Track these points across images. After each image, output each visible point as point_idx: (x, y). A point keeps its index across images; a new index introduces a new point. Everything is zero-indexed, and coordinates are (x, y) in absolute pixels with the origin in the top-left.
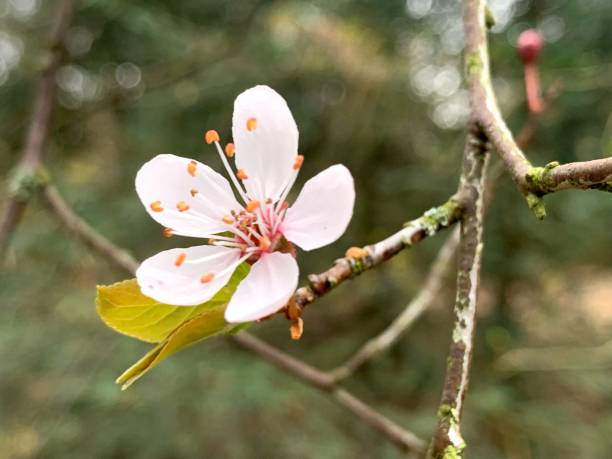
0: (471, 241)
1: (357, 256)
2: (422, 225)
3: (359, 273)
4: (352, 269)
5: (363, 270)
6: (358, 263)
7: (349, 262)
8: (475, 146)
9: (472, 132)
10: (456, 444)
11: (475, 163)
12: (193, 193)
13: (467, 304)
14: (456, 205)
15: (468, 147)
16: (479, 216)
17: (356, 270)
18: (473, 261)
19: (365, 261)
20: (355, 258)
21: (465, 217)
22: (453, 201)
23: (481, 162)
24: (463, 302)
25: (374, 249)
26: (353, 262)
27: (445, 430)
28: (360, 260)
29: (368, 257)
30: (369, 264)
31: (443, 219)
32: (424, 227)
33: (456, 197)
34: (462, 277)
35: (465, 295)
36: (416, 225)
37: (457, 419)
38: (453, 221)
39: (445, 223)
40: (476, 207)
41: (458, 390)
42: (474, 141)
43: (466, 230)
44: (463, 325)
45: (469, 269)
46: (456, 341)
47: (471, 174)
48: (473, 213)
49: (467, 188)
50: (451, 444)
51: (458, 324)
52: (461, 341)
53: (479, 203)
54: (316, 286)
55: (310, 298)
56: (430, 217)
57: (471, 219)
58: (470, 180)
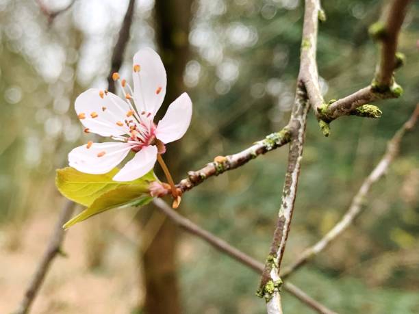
0: (294, 154)
1: (220, 161)
2: (264, 143)
3: (221, 172)
4: (216, 169)
5: (224, 171)
6: (220, 165)
7: (215, 164)
8: (300, 95)
9: (299, 86)
10: (274, 280)
11: (300, 106)
12: (104, 109)
13: (289, 193)
14: (286, 131)
15: (297, 96)
16: (300, 139)
17: (219, 170)
18: (295, 167)
19: (225, 165)
20: (218, 162)
21: (291, 139)
22: (285, 129)
23: (304, 105)
24: (286, 192)
25: (231, 158)
26: (217, 164)
27: (268, 271)
28: (222, 163)
29: (227, 162)
30: (228, 167)
31: (277, 140)
32: (265, 145)
33: (287, 127)
34: (287, 177)
35: (288, 188)
36: (260, 144)
37: (277, 265)
38: (285, 142)
39: (278, 143)
40: (298, 133)
41: (279, 247)
42: (300, 92)
43: (292, 147)
44: (285, 206)
45: (292, 172)
46: (280, 216)
47: (297, 112)
48: (297, 137)
49: (294, 121)
50: (271, 280)
51: (282, 206)
52: (283, 216)
53: (301, 131)
54: (192, 177)
55: (189, 186)
56: (270, 139)
57: (295, 141)
58: (296, 116)
